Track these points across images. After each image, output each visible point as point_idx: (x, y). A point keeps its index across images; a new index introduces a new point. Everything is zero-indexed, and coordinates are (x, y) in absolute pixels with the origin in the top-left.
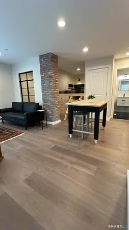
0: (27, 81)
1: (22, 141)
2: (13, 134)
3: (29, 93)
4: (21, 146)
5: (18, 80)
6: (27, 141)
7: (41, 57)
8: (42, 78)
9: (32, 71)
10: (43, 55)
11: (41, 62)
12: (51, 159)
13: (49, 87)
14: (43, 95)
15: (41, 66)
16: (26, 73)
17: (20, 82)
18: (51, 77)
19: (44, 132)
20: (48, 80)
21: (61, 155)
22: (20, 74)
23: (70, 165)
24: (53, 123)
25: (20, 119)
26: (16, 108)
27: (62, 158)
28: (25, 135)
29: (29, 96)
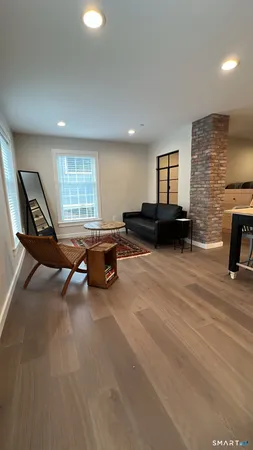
0: (169, 168)
1: (144, 264)
2: (136, 251)
3: (169, 187)
4: (142, 269)
5: (155, 167)
6: (152, 264)
7: (196, 124)
8: (194, 162)
9: (177, 151)
10: (198, 122)
11: (194, 134)
12: (181, 300)
13: (205, 178)
14: (192, 193)
15: (194, 140)
16: (168, 154)
17: (158, 169)
18: (210, 158)
19: (184, 257)
20: (203, 165)
21: (200, 301)
22: (159, 157)
23: (210, 321)
24: (206, 246)
25: (150, 231)
26: (148, 212)
27: (200, 305)
28: (152, 256)
29: (168, 193)
